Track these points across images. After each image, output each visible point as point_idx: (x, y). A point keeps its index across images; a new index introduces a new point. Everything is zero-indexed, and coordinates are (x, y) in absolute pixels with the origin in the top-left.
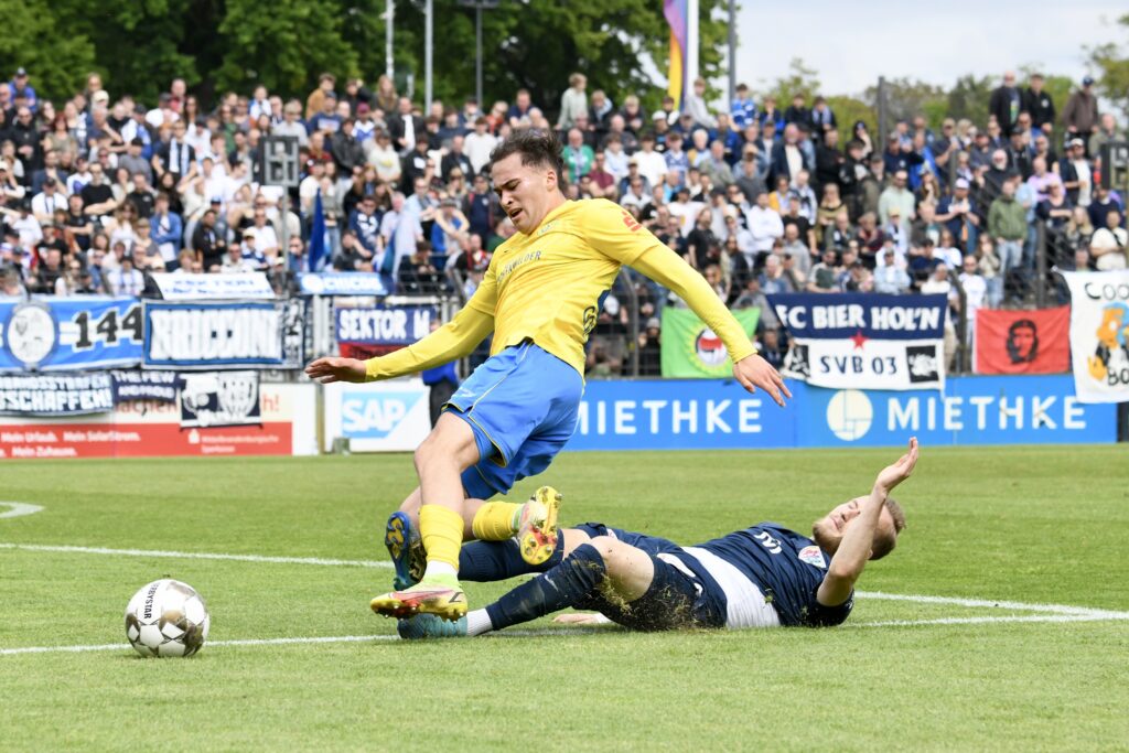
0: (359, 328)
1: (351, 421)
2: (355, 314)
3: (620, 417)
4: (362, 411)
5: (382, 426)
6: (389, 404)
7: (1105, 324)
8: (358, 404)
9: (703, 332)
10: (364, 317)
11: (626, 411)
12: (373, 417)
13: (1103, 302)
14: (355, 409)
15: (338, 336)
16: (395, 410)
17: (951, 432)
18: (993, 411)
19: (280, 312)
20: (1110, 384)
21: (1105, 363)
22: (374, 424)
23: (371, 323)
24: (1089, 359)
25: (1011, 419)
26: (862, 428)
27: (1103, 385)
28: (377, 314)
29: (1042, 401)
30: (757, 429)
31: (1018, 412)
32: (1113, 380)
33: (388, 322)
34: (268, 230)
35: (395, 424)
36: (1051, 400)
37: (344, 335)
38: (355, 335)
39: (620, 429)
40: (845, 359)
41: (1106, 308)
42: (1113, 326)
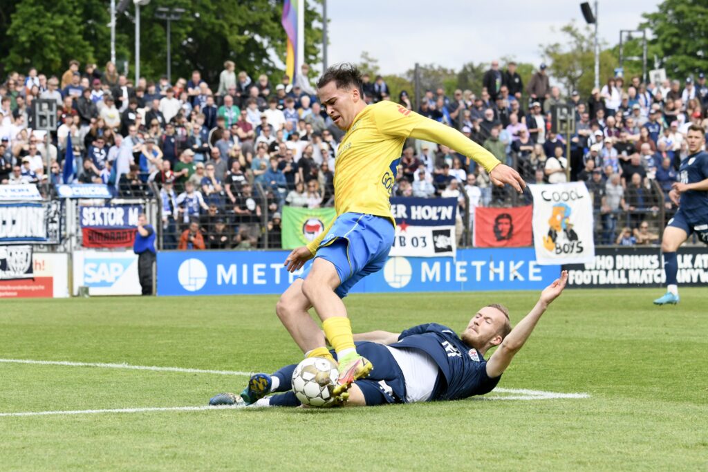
0: (94, 219)
1: (90, 276)
2: (92, 210)
3: (256, 274)
4: (96, 270)
5: (109, 279)
6: (113, 266)
7: (554, 216)
8: (94, 266)
9: (307, 221)
10: (98, 212)
11: (260, 270)
12: (103, 274)
13: (553, 203)
14: (92, 269)
15: (81, 223)
16: (117, 270)
17: (460, 283)
18: (485, 270)
19: (46, 209)
20: (557, 253)
21: (554, 240)
22: (103, 278)
23: (102, 215)
24: (544, 238)
25: (497, 275)
26: (406, 281)
27: (553, 254)
28: (105, 210)
29: (515, 264)
31: (501, 270)
32: (559, 251)
33: (113, 215)
34: (38, 158)
35: (117, 278)
36: (521, 263)
37: (85, 223)
38: (92, 223)
39: (256, 281)
41: (554, 207)
42: (559, 217)
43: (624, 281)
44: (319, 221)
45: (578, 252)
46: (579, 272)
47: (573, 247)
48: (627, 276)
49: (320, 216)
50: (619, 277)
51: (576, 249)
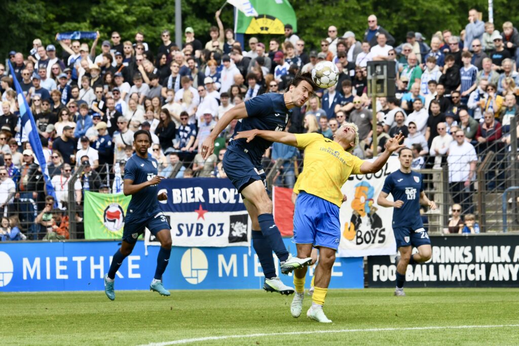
3: (59, 268)
7: (357, 198)
9: (108, 207)
13: (355, 182)
20: (358, 244)
21: (356, 228)
24: (346, 224)
27: (352, 244)
30: (138, 276)
32: (359, 240)
39: (59, 276)
40: (192, 225)
41: (357, 186)
42: (362, 199)
43: (433, 278)
44: (119, 207)
45: (380, 242)
46: (384, 267)
47: (374, 235)
48: (437, 272)
49: (120, 201)
50: (428, 273)
51: (378, 238)
